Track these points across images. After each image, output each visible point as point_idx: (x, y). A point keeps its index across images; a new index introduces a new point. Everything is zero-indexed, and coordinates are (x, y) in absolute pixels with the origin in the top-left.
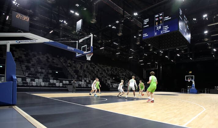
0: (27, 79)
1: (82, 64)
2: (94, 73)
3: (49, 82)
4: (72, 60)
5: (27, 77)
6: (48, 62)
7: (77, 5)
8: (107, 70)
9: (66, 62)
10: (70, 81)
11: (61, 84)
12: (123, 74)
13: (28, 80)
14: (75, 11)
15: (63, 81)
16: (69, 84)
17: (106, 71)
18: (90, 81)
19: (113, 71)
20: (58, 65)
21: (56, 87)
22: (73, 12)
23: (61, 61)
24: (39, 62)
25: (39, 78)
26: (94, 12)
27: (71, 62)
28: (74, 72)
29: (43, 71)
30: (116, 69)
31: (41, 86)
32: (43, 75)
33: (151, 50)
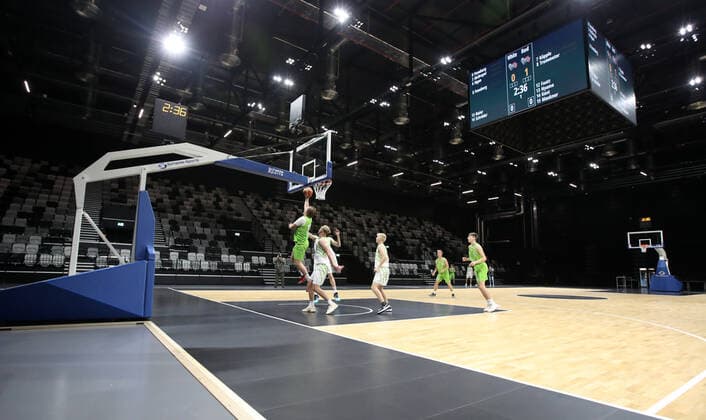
0: (171, 253)
3: (220, 259)
4: (274, 201)
5: (173, 247)
6: (218, 207)
7: (291, 61)
8: (368, 223)
9: (259, 207)
10: (269, 258)
11: (248, 264)
12: (413, 235)
13: (174, 256)
14: (284, 75)
15: (253, 258)
16: (266, 266)
19: (384, 225)
20: (239, 215)
21: (235, 273)
22: (279, 79)
23: (249, 204)
24: (199, 209)
25: (195, 251)
26: (332, 69)
27: (271, 207)
28: (280, 233)
29: (207, 231)
31: (200, 271)
32: (206, 243)
33: (498, 157)
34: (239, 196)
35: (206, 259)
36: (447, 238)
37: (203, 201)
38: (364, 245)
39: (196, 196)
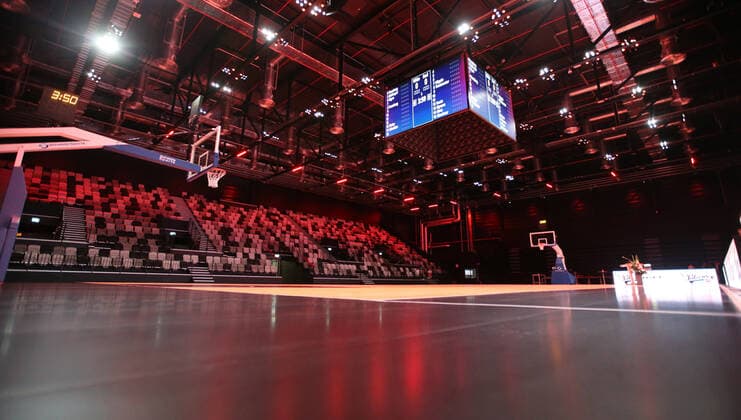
0: (91, 250)
1: (245, 213)
2: (274, 235)
3: (147, 256)
4: (219, 203)
6: (155, 207)
7: (226, 70)
8: (313, 226)
9: (201, 208)
10: (202, 257)
11: (178, 262)
12: (357, 238)
13: (93, 252)
15: (185, 256)
16: (198, 265)
17: (310, 231)
18: (258, 256)
19: (330, 229)
20: (178, 215)
21: (163, 271)
22: (217, 86)
23: (191, 205)
24: (133, 207)
25: (121, 248)
27: (214, 208)
28: (219, 234)
29: (138, 229)
30: (340, 225)
31: (121, 269)
32: (133, 241)
33: (429, 168)
34: (180, 196)
35: (131, 256)
36: (390, 242)
37: (140, 201)
38: (306, 246)
39: (132, 195)
